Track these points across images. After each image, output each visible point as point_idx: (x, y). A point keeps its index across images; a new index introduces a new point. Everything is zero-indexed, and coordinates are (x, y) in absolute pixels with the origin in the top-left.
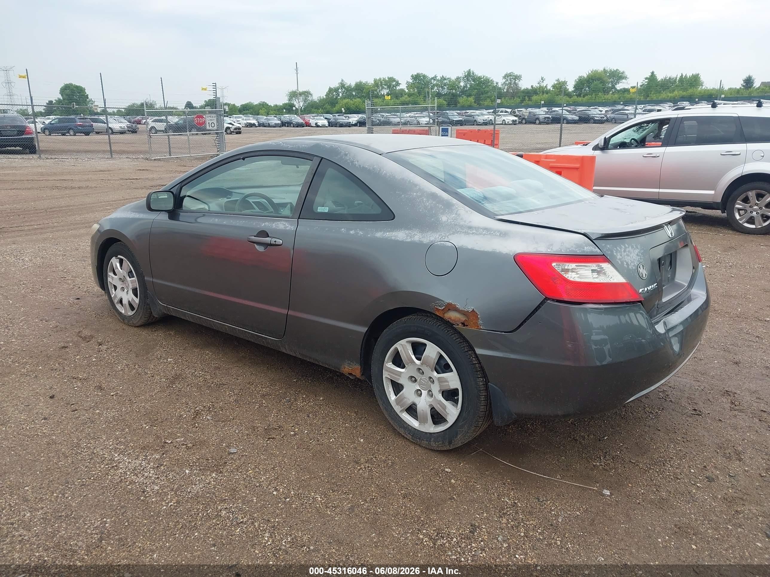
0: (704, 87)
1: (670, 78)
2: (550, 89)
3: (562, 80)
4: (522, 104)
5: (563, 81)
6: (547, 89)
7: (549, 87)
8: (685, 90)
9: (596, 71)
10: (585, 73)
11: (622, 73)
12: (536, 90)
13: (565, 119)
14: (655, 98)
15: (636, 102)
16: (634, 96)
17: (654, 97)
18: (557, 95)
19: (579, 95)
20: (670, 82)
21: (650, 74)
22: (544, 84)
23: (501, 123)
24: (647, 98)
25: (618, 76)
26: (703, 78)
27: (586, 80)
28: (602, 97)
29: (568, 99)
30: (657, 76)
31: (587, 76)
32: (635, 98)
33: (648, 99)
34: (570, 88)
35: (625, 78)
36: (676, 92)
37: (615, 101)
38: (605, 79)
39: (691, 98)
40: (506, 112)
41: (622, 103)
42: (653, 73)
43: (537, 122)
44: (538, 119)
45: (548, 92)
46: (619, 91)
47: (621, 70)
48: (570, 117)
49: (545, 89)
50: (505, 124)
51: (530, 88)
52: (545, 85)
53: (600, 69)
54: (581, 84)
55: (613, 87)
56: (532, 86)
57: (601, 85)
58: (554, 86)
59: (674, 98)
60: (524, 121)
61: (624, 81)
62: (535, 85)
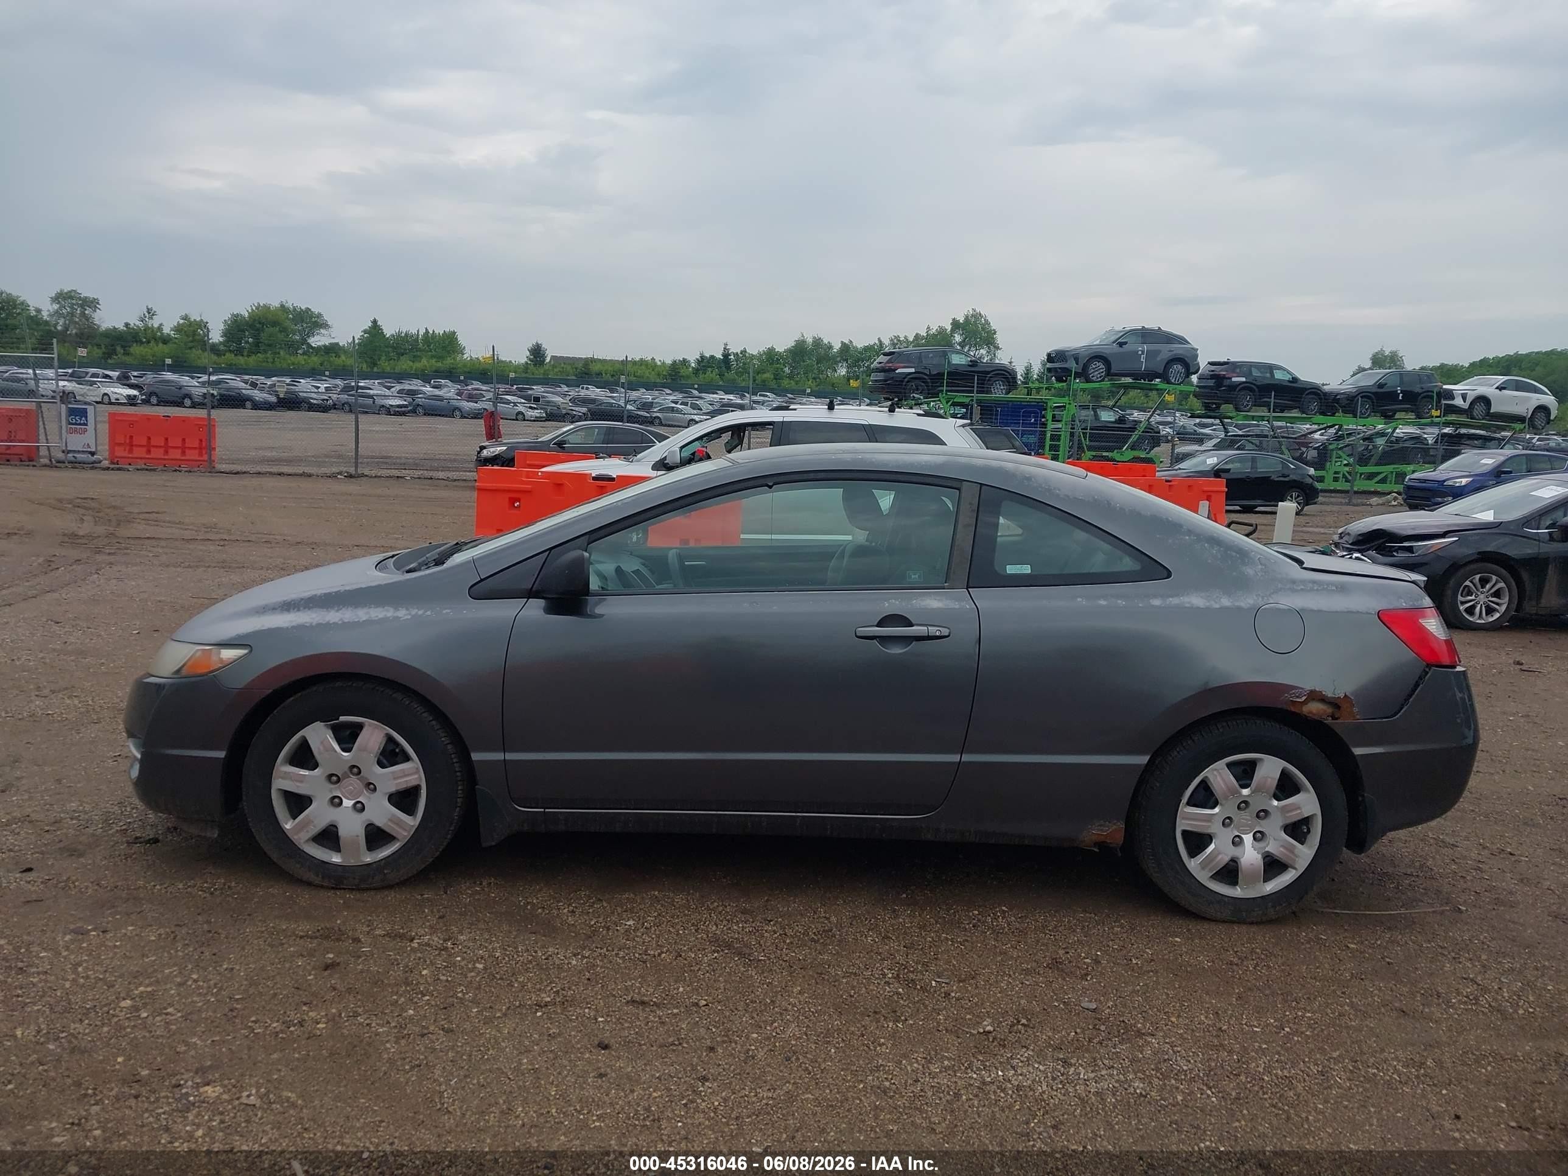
0: (465, 356)
1: (406, 335)
2: (169, 335)
3: (195, 317)
4: (110, 361)
5: (198, 319)
6: (162, 334)
7: (166, 330)
8: (440, 358)
9: (266, 308)
10: (244, 309)
11: (318, 317)
12: (137, 333)
13: (249, 399)
14: (388, 369)
15: (356, 374)
16: (350, 362)
17: (385, 365)
18: (190, 348)
19: (239, 352)
20: (408, 342)
21: (370, 324)
22: (155, 323)
23: (99, 400)
24: (373, 368)
25: (311, 321)
26: (462, 340)
27: (247, 323)
28: (286, 359)
29: (214, 358)
30: (383, 327)
31: (249, 317)
32: (352, 366)
33: (375, 369)
34: (216, 336)
35: (325, 326)
36: (424, 361)
37: (314, 369)
38: (287, 323)
39: (451, 372)
40: (107, 376)
41: (327, 373)
42: (375, 322)
43: (187, 402)
44: (188, 396)
45: (166, 340)
46: (317, 350)
47: (315, 310)
48: (258, 395)
49: (159, 334)
50: (111, 403)
51: (121, 326)
52: (156, 326)
53: (275, 304)
54: (237, 329)
55: (304, 341)
56: (127, 325)
57: (281, 336)
58: (178, 329)
59: (423, 370)
60: (154, 400)
61: (322, 331)
62: (135, 322)
